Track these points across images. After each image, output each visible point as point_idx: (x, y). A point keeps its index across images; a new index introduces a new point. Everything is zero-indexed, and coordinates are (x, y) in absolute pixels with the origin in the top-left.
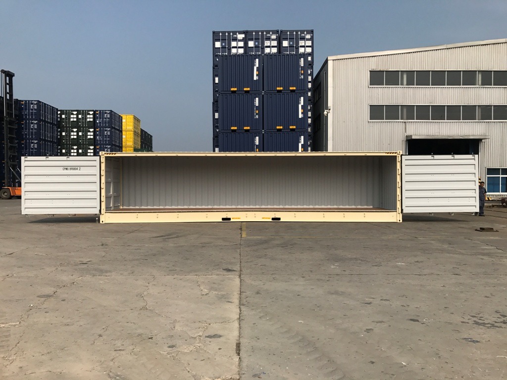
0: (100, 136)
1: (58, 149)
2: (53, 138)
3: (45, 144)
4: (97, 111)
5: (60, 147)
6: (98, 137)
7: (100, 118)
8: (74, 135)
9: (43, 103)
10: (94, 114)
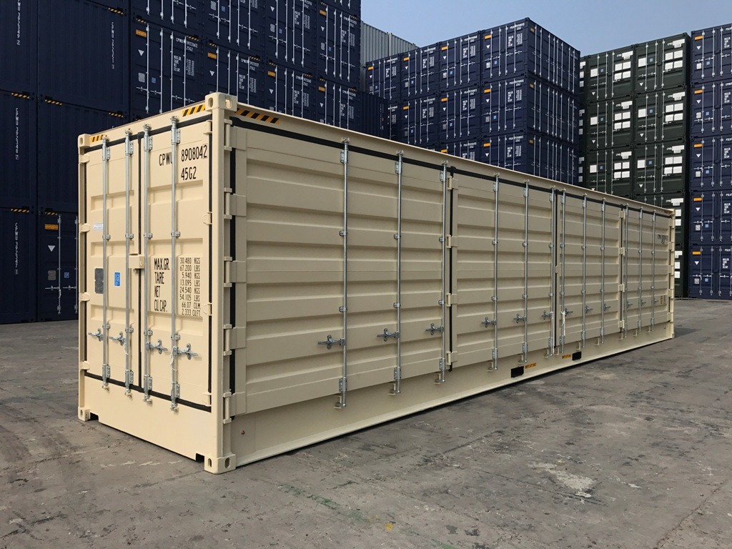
0: (708, 108)
1: (577, 165)
2: (564, 131)
3: (544, 148)
4: (699, 33)
5: (582, 159)
6: (699, 115)
7: (708, 54)
8: (622, 121)
9: (539, 27)
10: (688, 48)
